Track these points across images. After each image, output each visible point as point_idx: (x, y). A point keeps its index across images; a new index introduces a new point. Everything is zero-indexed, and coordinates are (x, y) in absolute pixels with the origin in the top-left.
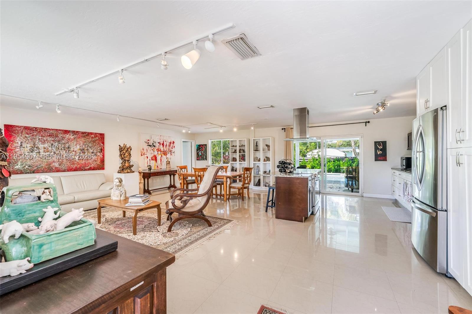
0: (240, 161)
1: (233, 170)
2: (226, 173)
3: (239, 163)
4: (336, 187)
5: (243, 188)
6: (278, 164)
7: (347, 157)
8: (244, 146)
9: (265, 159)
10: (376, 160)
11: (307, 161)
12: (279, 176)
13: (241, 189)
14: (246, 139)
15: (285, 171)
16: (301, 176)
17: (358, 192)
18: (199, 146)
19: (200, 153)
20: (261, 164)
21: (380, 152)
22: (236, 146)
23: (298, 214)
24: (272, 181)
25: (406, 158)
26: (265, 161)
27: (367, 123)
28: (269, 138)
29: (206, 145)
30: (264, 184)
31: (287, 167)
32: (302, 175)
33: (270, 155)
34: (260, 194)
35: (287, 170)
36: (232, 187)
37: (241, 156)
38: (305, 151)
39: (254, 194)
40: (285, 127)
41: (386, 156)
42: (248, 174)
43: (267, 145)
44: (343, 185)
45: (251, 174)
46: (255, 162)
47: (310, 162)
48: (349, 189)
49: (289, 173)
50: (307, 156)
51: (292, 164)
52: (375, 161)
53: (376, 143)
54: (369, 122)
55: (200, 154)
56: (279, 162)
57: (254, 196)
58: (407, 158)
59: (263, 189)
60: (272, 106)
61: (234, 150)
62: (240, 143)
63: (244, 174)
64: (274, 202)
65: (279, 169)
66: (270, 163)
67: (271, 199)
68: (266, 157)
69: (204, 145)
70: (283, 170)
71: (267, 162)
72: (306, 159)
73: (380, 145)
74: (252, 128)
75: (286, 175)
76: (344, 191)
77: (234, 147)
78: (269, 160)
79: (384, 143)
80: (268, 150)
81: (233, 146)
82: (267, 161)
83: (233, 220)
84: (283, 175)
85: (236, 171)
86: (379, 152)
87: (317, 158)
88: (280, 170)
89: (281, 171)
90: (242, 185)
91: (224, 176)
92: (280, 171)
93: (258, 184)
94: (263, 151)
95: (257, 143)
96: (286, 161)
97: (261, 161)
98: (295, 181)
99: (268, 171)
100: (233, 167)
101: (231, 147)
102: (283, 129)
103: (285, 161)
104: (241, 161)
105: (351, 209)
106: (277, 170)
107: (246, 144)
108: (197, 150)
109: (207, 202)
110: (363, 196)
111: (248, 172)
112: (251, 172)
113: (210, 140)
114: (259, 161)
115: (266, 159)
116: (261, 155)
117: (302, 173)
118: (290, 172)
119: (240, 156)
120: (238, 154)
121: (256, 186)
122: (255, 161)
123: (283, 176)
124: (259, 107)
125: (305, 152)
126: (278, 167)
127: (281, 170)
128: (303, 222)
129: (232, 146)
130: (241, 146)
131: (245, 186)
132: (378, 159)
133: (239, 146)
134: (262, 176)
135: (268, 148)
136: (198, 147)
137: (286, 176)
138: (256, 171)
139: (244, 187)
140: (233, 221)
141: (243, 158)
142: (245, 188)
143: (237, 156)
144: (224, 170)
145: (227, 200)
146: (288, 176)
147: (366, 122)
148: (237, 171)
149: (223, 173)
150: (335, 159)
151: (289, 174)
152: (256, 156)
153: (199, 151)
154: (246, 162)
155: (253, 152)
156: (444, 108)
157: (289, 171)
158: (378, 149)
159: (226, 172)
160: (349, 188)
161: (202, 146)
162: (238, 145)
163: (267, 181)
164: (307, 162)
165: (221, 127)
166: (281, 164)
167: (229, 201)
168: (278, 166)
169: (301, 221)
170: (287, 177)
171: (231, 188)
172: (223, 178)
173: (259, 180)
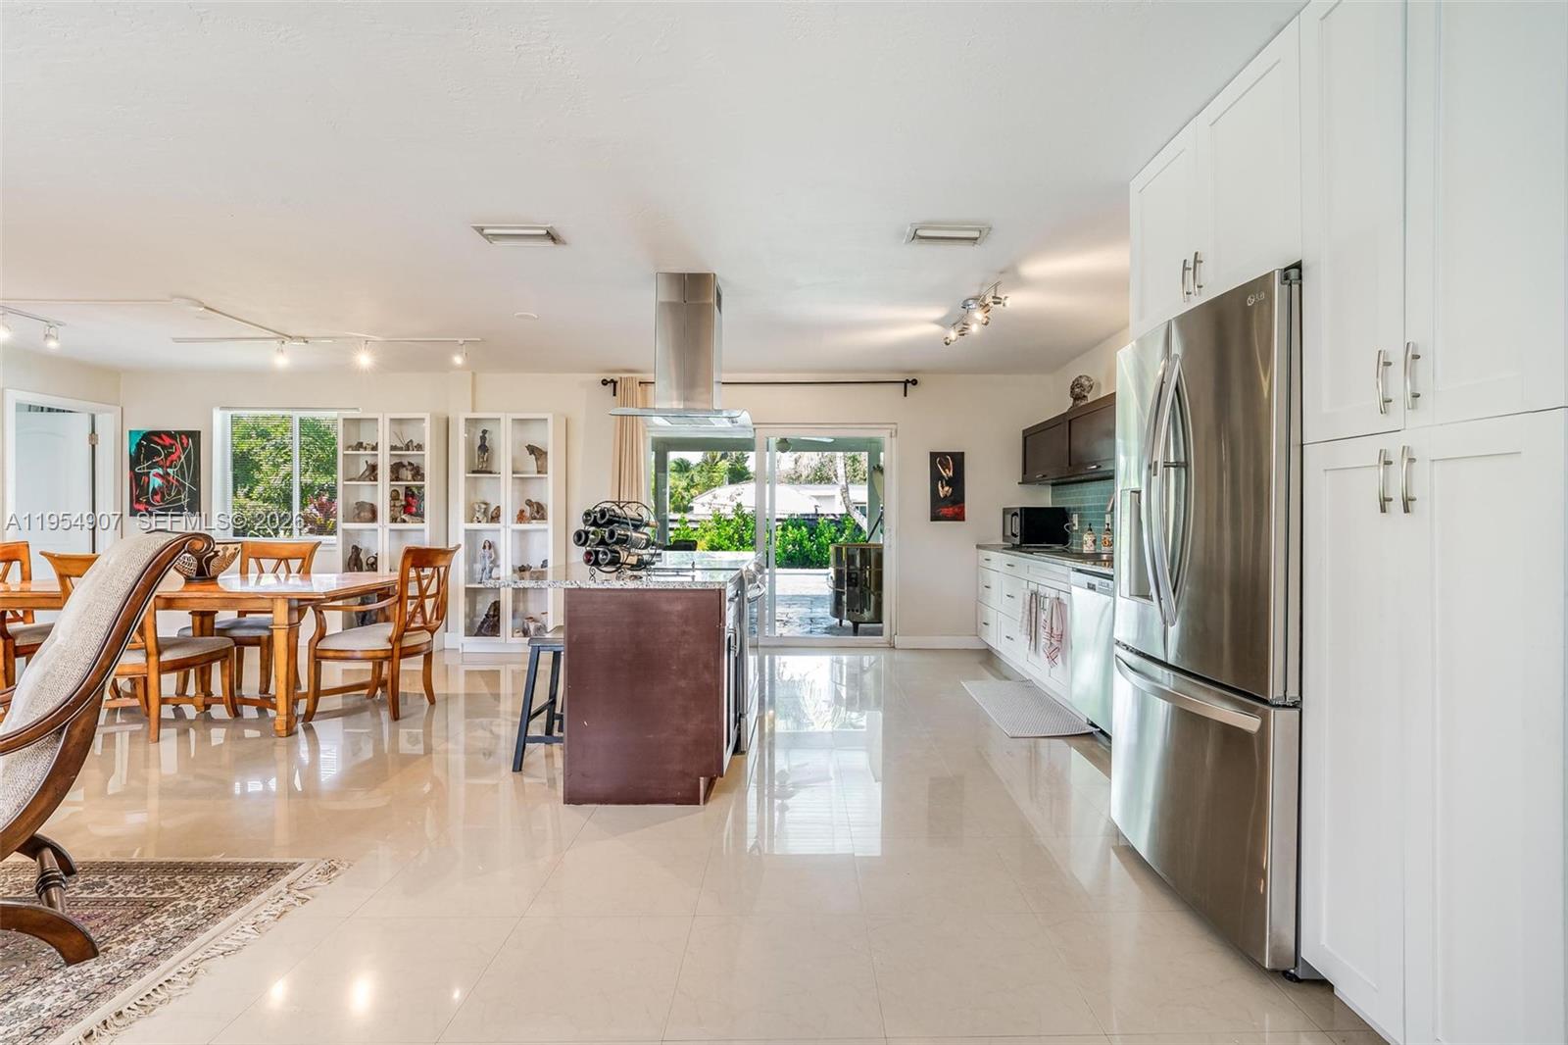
0: (394, 520)
1: (355, 561)
2: (302, 579)
3: (391, 530)
4: (801, 619)
5: (397, 653)
6: (582, 527)
7: (823, 515)
8: (419, 447)
9: (522, 512)
10: (935, 518)
11: (695, 526)
12: (584, 586)
13: (386, 658)
14: (427, 416)
15: (615, 561)
16: (690, 579)
17: (880, 632)
18: (149, 436)
19: (158, 475)
20: (505, 535)
21: (946, 489)
22: (375, 448)
23: (678, 767)
24: (552, 612)
25: (1021, 509)
26: (521, 517)
27: (909, 385)
28: (542, 416)
29: (195, 436)
30: (519, 621)
31: (623, 541)
32: (693, 577)
33: (547, 492)
34: (499, 671)
35: (623, 555)
36: (330, 654)
37: (402, 497)
38: (685, 494)
39: (468, 673)
40: (616, 377)
41: (963, 502)
42: (425, 582)
43: (532, 450)
44: (824, 611)
45: (443, 582)
46: (475, 526)
47: (705, 531)
48: (841, 625)
49: (633, 567)
50: (691, 508)
51: (647, 525)
52: (932, 520)
53: (934, 456)
54: (914, 382)
55: (156, 482)
56: (587, 514)
57: (467, 683)
58: (1026, 508)
59: (510, 644)
60: (551, 236)
61: (363, 467)
62: (395, 434)
63: (404, 581)
64: (558, 711)
65: (583, 550)
66: (546, 530)
67: (541, 698)
68: (529, 503)
69: (181, 433)
70: (605, 554)
71: (535, 525)
72: (690, 521)
73: (945, 466)
74: (458, 360)
75: (618, 578)
76: (830, 630)
77: (362, 452)
78: (543, 518)
79: (958, 459)
80: (539, 472)
81: (360, 446)
82: (535, 518)
83: (293, 866)
84: (605, 580)
85: (373, 567)
86: (944, 491)
87: (728, 518)
88: (588, 553)
89: (592, 560)
90: (390, 640)
91: (273, 598)
92: (588, 561)
93: (489, 625)
94: (514, 473)
95: (483, 438)
96: (621, 508)
97: (502, 519)
98: (665, 607)
99: (536, 564)
100: (356, 550)
101: (348, 447)
102: (605, 382)
103: (618, 511)
104: (404, 521)
105: (855, 697)
106: (578, 553)
107: (427, 435)
108: (135, 461)
109: (50, 794)
110: (894, 647)
111: (428, 571)
112: (447, 568)
113: (222, 408)
114: (495, 518)
115: (527, 514)
116: (505, 495)
117: (693, 569)
118: (641, 565)
119: (395, 496)
120: (384, 484)
121: (476, 635)
122: (472, 522)
123: (606, 586)
124: (481, 230)
125: (683, 498)
126: (581, 538)
127: (597, 553)
128: (698, 804)
129: (355, 444)
130: (401, 449)
131: (410, 641)
132: (941, 514)
133: (393, 448)
134: (510, 590)
135: (537, 459)
136: (139, 445)
137: (617, 585)
138: (478, 567)
139: (401, 649)
140: (292, 875)
141: (409, 504)
142: (408, 653)
143: (381, 493)
144: (295, 564)
145: (300, 726)
146: (631, 585)
147: (906, 383)
148: (376, 570)
149: (287, 578)
150: (785, 520)
151: (635, 573)
152: (480, 498)
153: (150, 467)
154: (426, 526)
155: (466, 478)
156: (1294, 273)
157: (633, 560)
158: (941, 478)
159: (308, 572)
160: (841, 622)
161: (168, 441)
162: (384, 437)
163: (533, 609)
164: (695, 529)
165: (283, 337)
166: (595, 523)
167: (309, 729)
168: (579, 535)
169: (693, 800)
170: (626, 587)
171: (327, 658)
172: (265, 604)
173: (496, 606)
